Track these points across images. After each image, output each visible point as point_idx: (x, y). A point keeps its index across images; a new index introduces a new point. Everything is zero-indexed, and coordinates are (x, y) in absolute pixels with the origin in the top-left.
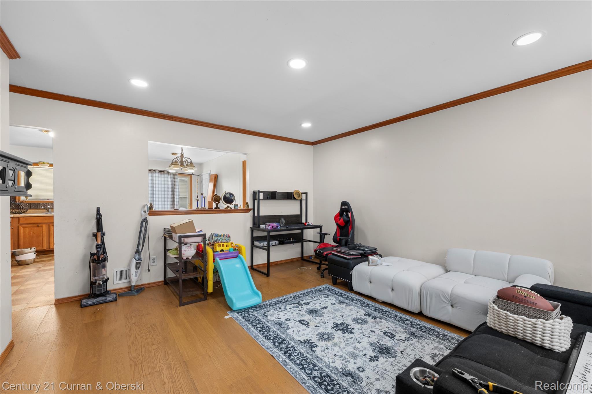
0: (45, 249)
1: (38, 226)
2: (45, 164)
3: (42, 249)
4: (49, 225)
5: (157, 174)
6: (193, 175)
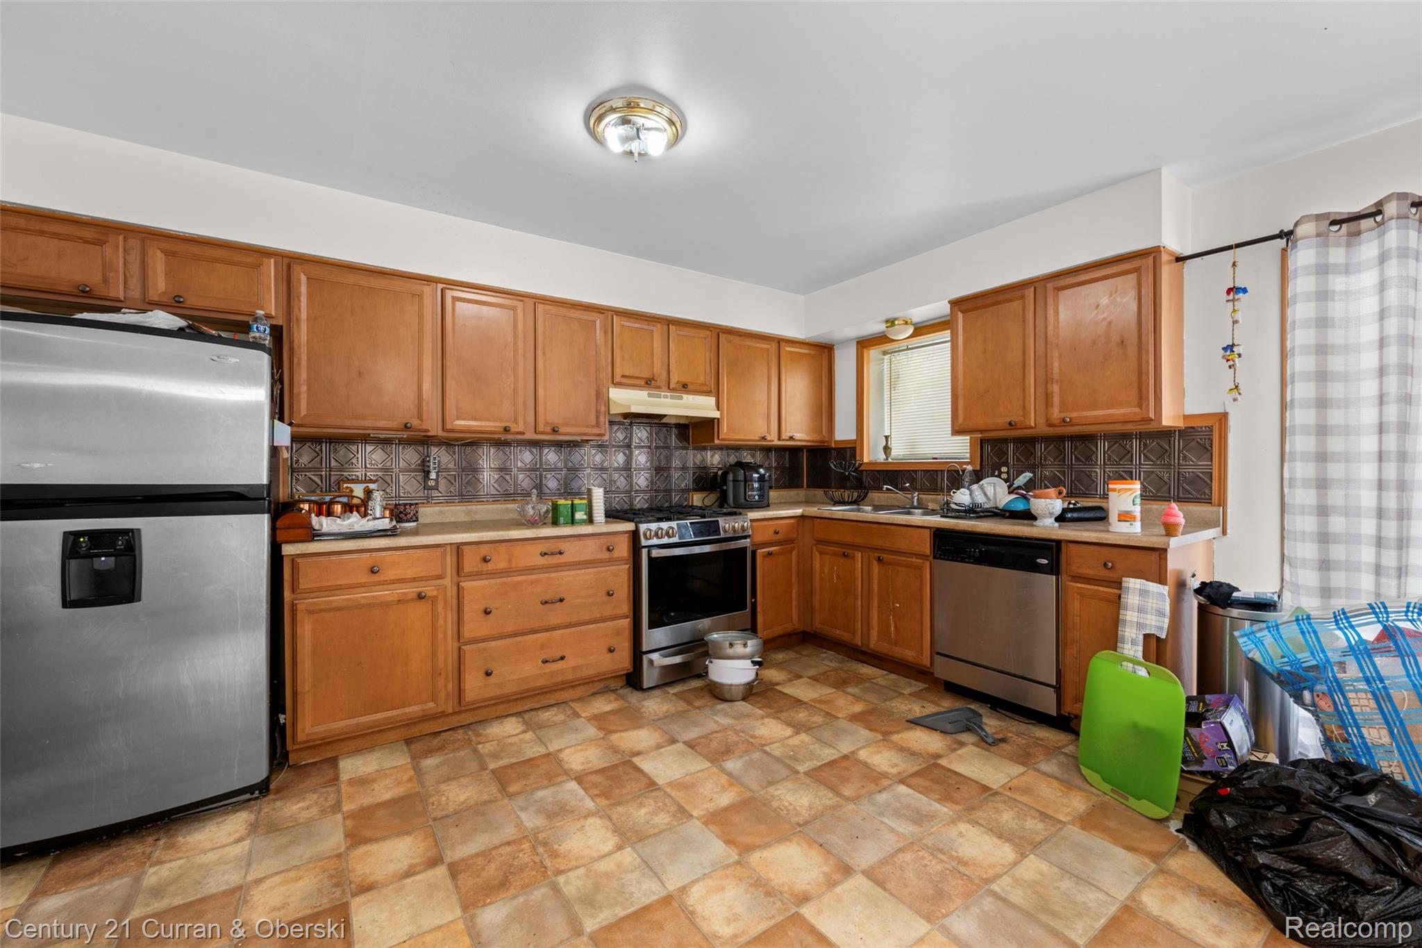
1: (846, 554)
3: (854, 642)
4: (868, 555)
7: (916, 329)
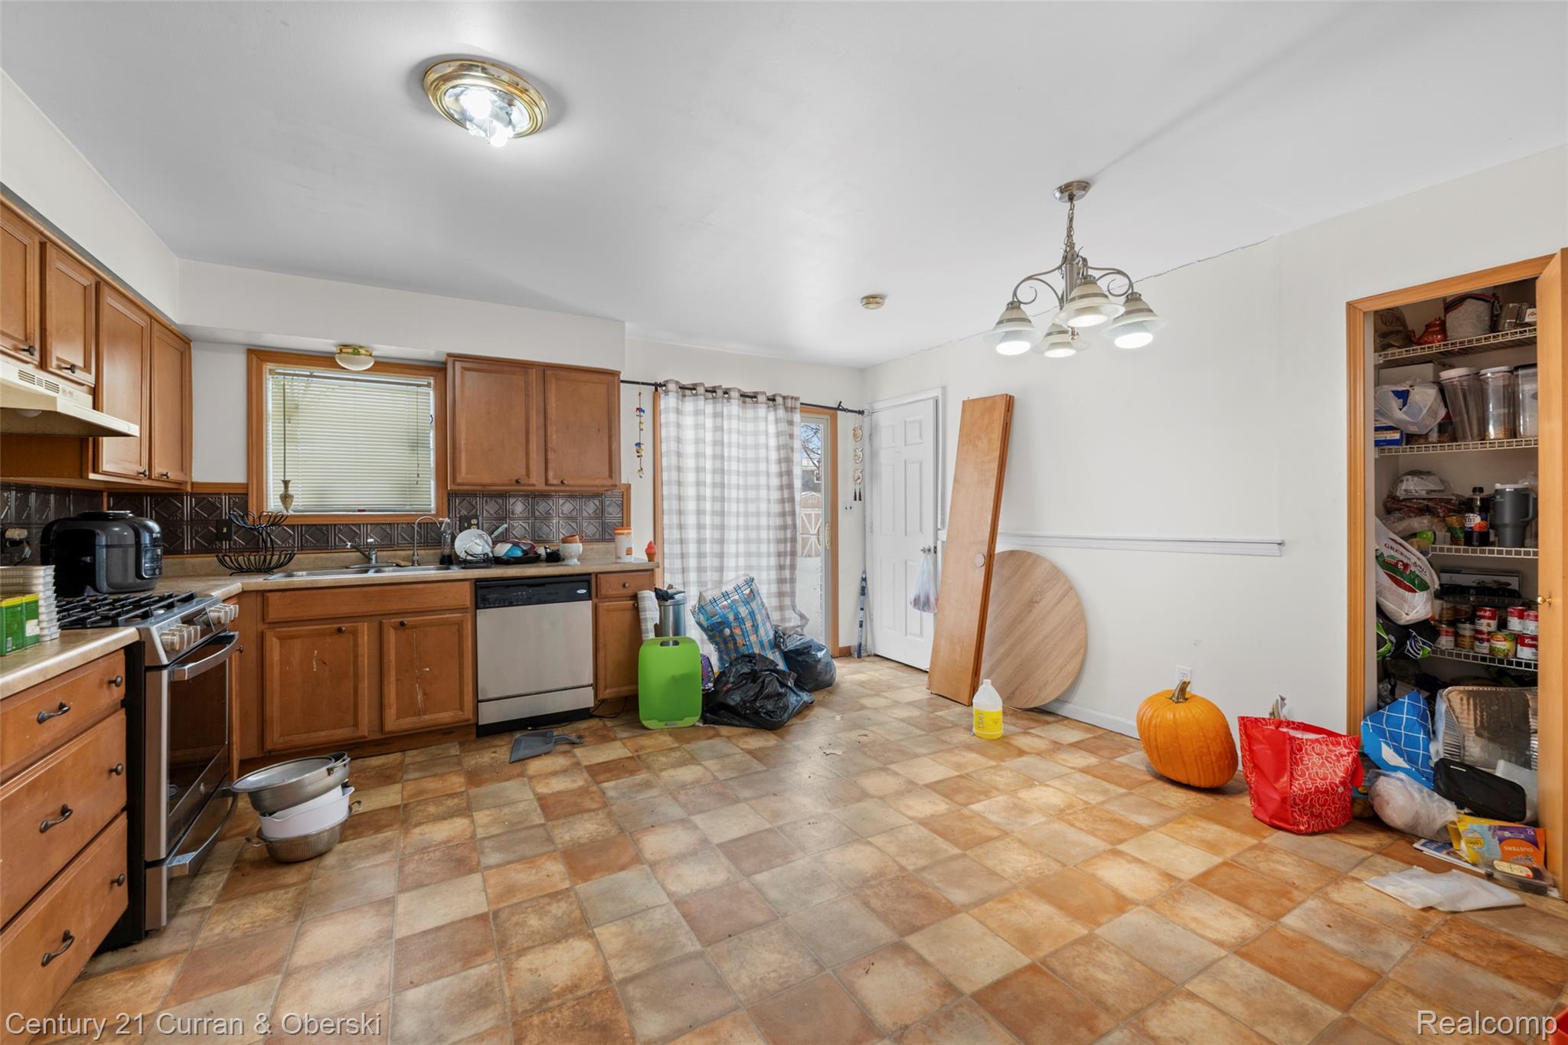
0: (366, 734)
1: (340, 630)
2: (359, 354)
3: (356, 735)
4: (381, 624)
5: (734, 407)
6: (844, 410)
7: (376, 363)
